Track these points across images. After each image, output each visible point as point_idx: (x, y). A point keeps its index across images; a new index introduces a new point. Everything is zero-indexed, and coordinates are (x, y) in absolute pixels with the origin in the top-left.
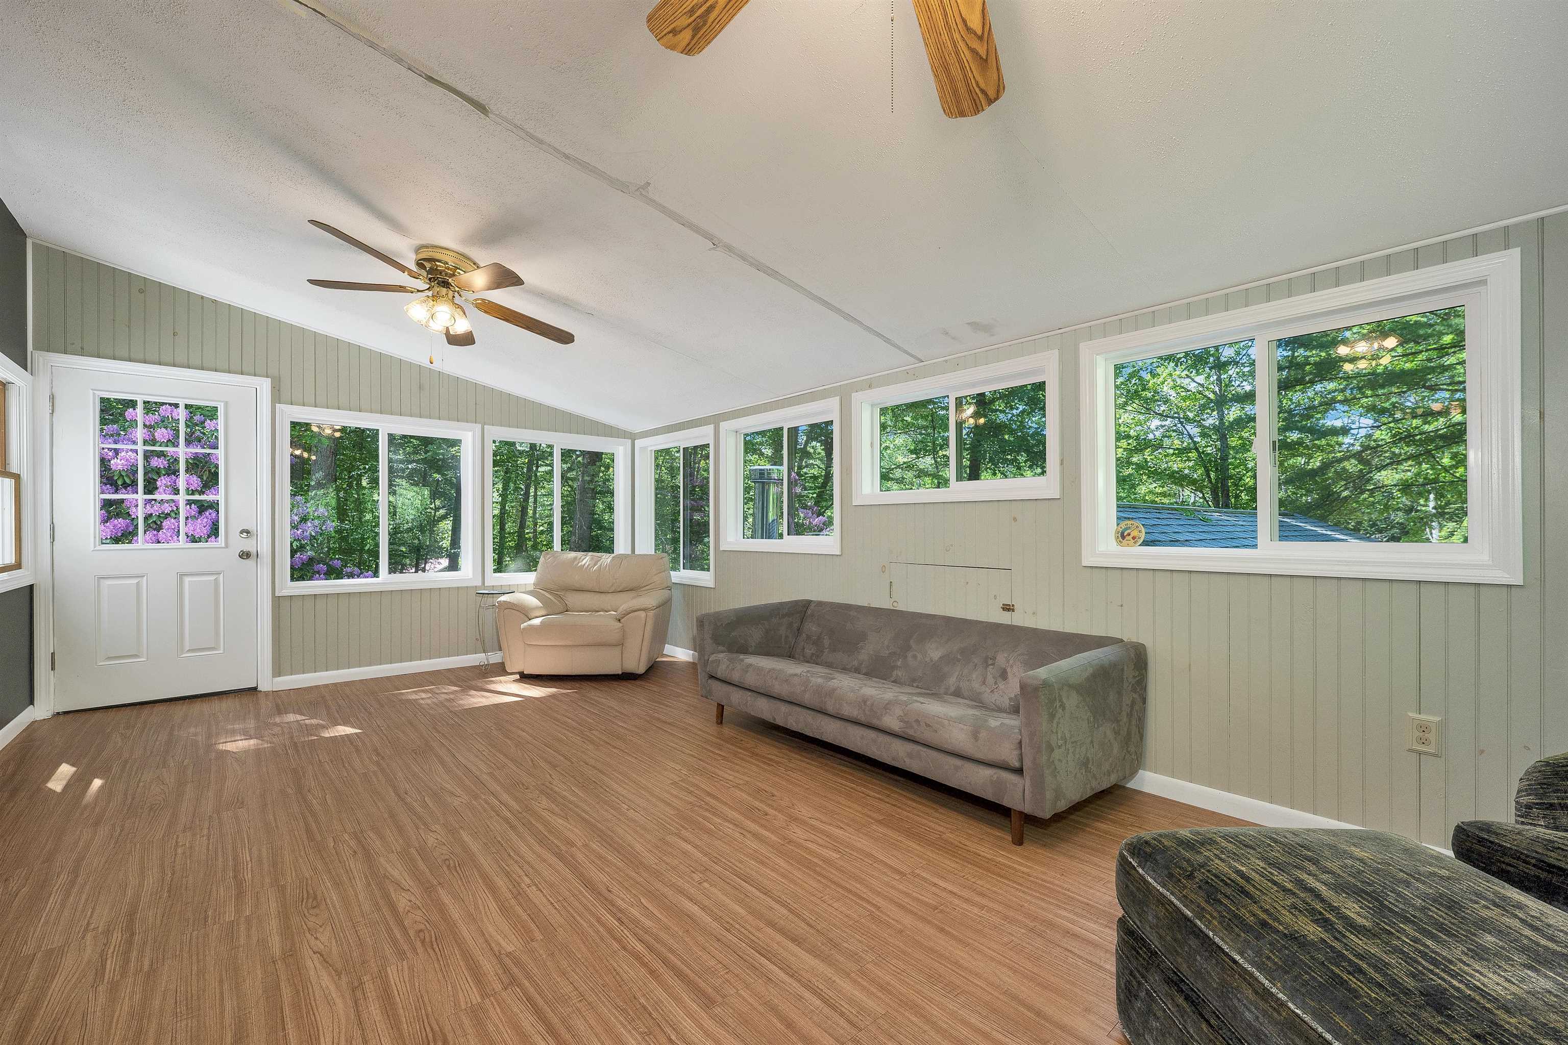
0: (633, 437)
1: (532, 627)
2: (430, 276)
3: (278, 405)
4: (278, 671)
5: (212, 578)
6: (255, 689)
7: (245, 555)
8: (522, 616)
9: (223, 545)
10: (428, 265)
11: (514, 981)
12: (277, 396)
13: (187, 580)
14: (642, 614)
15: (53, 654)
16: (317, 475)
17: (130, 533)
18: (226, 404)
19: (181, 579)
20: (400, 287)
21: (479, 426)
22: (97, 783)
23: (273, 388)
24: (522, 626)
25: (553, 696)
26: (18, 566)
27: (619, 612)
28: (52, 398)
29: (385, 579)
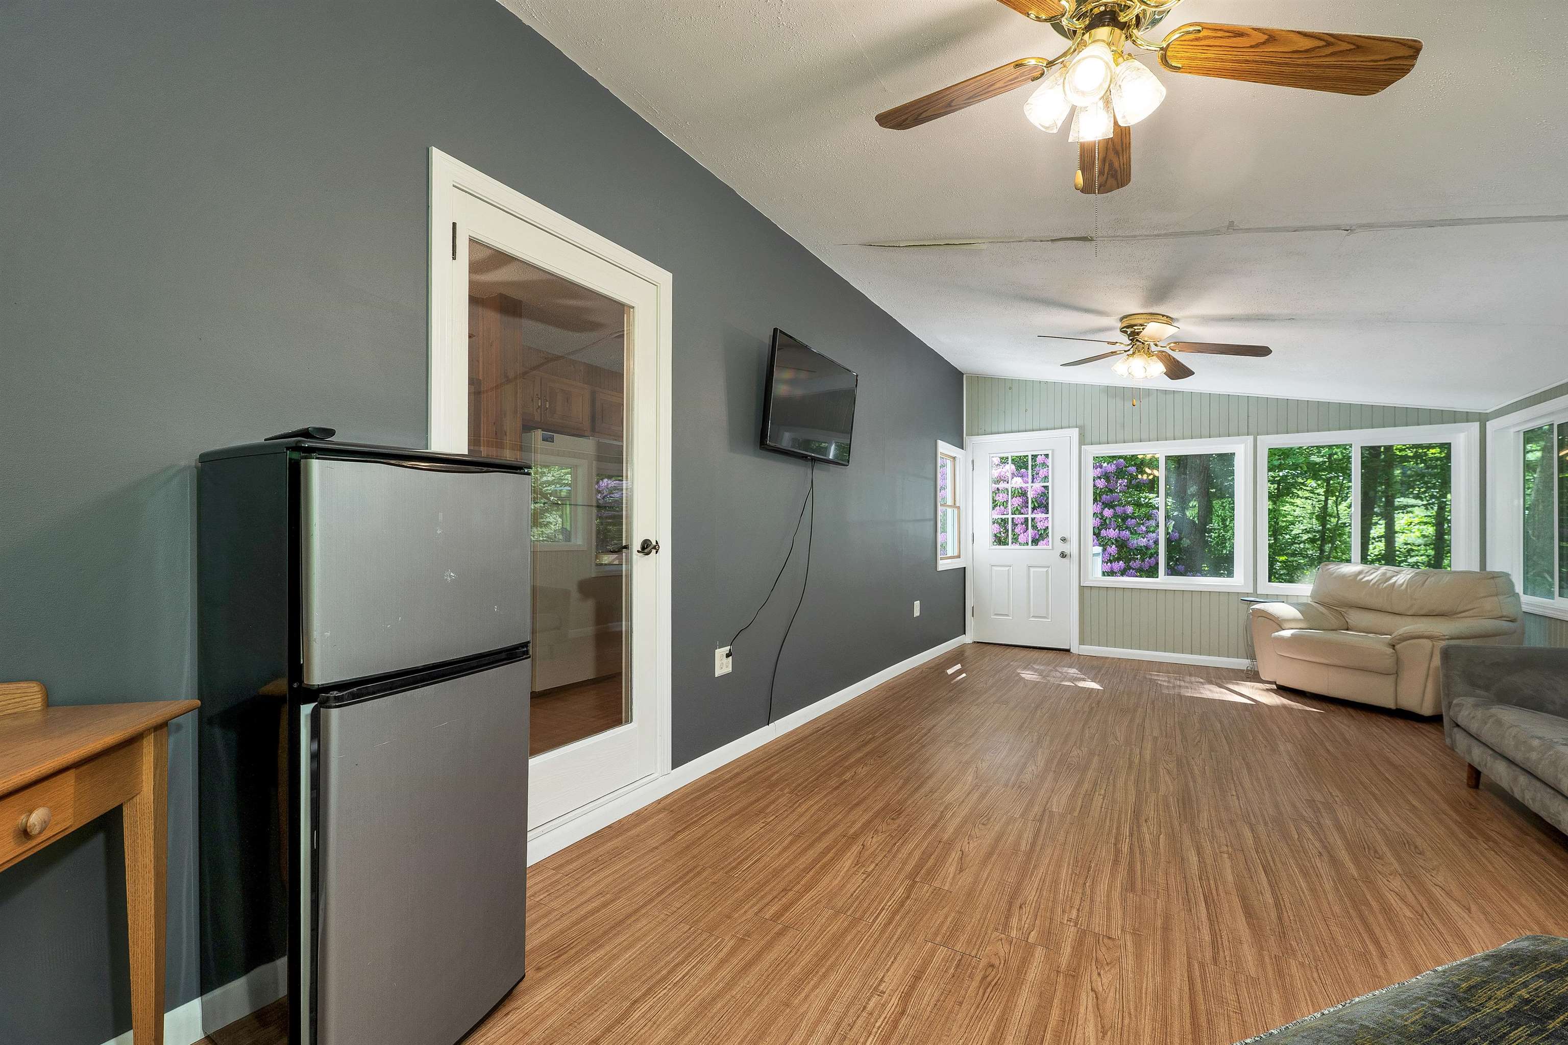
0: (1483, 419)
1: (1282, 639)
2: (1131, 338)
3: (1083, 446)
4: (1082, 642)
5: (1045, 570)
6: (1068, 651)
7: (1063, 555)
8: (1275, 625)
9: (1051, 548)
10: (1129, 331)
11: (1041, 821)
12: (1082, 442)
13: (1032, 570)
14: (1427, 643)
15: (973, 607)
16: (1191, 489)
17: (1037, 539)
18: (1053, 451)
19: (1029, 569)
20: (1112, 352)
21: (1251, 438)
22: (964, 675)
23: (1080, 434)
24: (1273, 635)
25: (1285, 707)
26: (959, 557)
27: (1393, 636)
28: (973, 462)
29: (1163, 581)
